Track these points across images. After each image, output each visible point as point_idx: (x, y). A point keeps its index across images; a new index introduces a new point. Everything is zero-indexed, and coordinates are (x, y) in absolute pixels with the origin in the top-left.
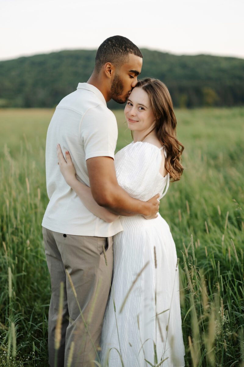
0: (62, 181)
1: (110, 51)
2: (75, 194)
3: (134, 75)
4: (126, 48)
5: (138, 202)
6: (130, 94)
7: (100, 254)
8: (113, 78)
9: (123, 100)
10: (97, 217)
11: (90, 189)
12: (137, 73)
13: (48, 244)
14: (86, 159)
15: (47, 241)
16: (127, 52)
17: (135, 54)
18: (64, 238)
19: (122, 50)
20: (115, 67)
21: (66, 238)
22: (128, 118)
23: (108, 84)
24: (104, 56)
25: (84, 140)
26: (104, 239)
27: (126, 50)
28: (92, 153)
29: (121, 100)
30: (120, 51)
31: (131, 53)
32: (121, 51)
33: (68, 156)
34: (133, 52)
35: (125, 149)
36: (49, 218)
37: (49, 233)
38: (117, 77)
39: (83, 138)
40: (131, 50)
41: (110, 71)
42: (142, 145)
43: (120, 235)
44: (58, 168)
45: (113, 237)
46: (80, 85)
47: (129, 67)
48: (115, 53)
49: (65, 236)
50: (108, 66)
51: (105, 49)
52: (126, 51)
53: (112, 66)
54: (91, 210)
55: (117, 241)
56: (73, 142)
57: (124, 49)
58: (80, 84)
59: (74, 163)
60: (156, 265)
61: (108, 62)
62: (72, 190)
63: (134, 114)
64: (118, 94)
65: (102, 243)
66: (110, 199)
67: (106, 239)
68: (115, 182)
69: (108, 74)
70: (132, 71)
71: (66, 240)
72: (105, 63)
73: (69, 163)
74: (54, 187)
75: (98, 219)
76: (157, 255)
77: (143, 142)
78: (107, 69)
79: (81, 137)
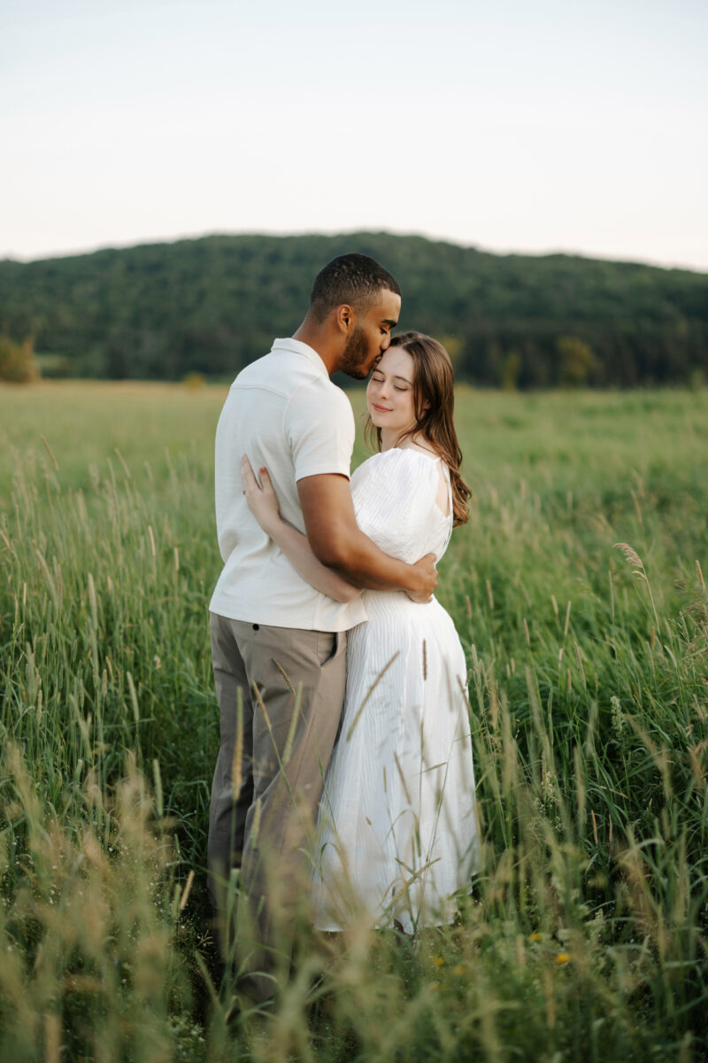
0: (252, 527)
1: (346, 283)
2: (278, 550)
3: (388, 327)
4: (375, 278)
5: (398, 563)
6: (378, 362)
7: (322, 665)
8: (352, 334)
9: (365, 372)
10: (320, 592)
11: (306, 540)
12: (392, 324)
13: (218, 647)
14: (297, 479)
15: (219, 641)
16: (379, 285)
17: (392, 290)
18: (254, 632)
19: (370, 282)
20: (355, 313)
21: (258, 632)
22: (373, 404)
23: (339, 343)
24: (335, 293)
25: (293, 444)
26: (330, 636)
27: (376, 282)
28: (307, 468)
29: (360, 373)
30: (365, 284)
31: (385, 288)
32: (368, 283)
33: (264, 477)
34: (388, 285)
35: (371, 462)
36: (226, 595)
37: (224, 623)
38: (358, 331)
39: (291, 440)
40: (385, 282)
41: (347, 321)
42: (401, 454)
43: (362, 627)
44: (242, 501)
45: (347, 633)
46: (278, 342)
47: (382, 313)
48: (358, 288)
49: (256, 627)
50: (343, 311)
51: (336, 279)
52: (376, 285)
53: (351, 311)
54: (308, 578)
55: (356, 640)
56: (273, 451)
57: (373, 281)
58: (277, 340)
59: (277, 490)
60: (425, 674)
61: (343, 303)
62: (271, 541)
63: (387, 396)
64: (356, 362)
65: (324, 646)
66: (343, 552)
67: (334, 637)
68: (352, 523)
69: (343, 326)
70: (386, 321)
71: (258, 636)
72: (338, 305)
73: (267, 490)
74: (234, 539)
75: (321, 596)
76: (428, 655)
77: (402, 449)
78: (342, 317)
79: (287, 440)
